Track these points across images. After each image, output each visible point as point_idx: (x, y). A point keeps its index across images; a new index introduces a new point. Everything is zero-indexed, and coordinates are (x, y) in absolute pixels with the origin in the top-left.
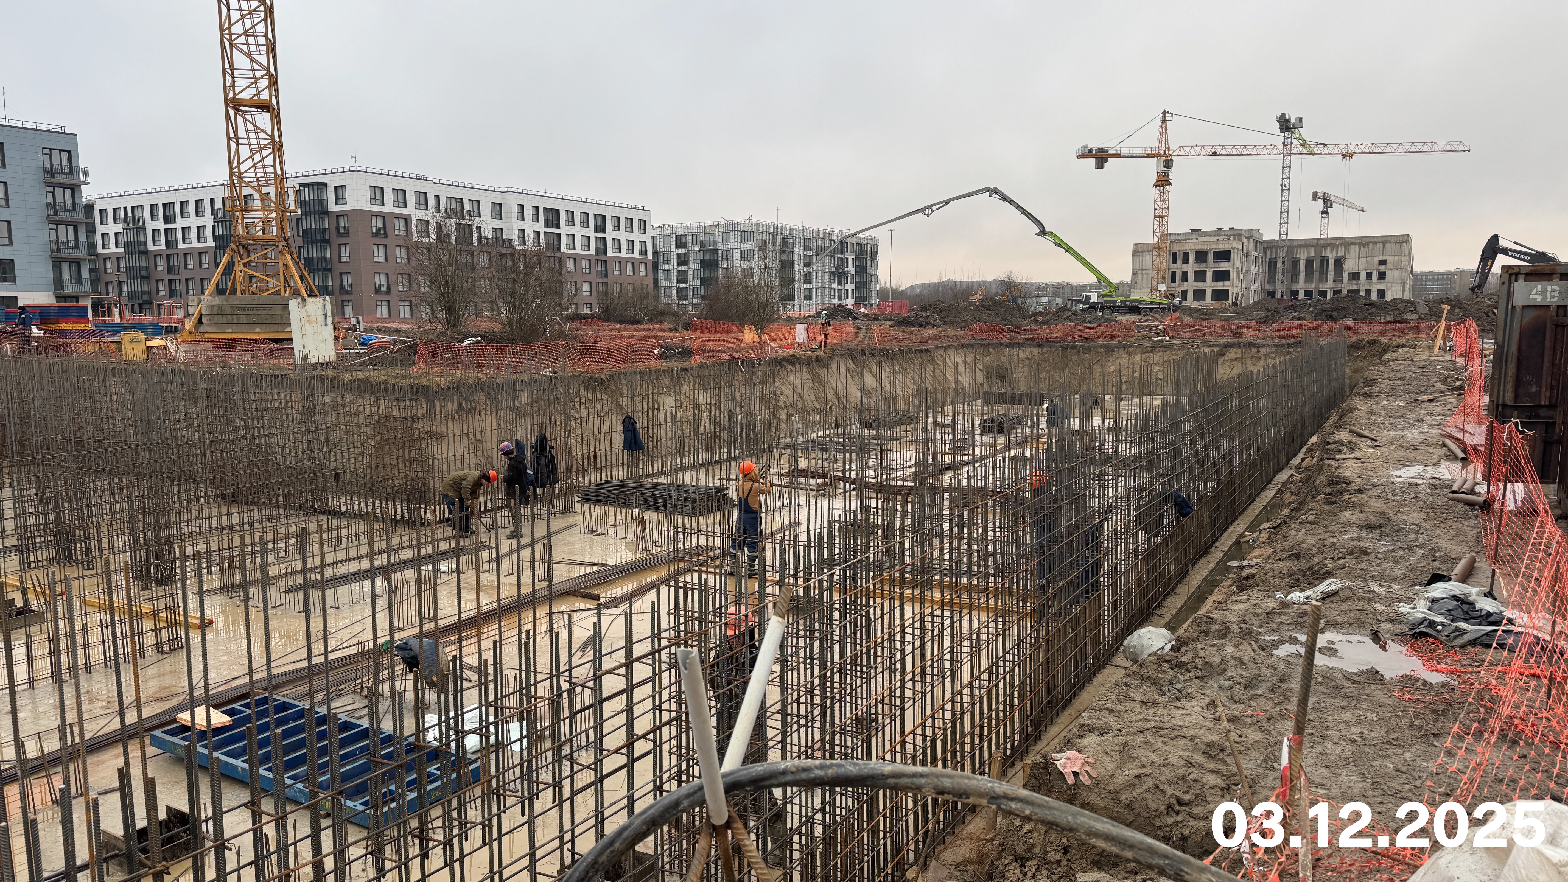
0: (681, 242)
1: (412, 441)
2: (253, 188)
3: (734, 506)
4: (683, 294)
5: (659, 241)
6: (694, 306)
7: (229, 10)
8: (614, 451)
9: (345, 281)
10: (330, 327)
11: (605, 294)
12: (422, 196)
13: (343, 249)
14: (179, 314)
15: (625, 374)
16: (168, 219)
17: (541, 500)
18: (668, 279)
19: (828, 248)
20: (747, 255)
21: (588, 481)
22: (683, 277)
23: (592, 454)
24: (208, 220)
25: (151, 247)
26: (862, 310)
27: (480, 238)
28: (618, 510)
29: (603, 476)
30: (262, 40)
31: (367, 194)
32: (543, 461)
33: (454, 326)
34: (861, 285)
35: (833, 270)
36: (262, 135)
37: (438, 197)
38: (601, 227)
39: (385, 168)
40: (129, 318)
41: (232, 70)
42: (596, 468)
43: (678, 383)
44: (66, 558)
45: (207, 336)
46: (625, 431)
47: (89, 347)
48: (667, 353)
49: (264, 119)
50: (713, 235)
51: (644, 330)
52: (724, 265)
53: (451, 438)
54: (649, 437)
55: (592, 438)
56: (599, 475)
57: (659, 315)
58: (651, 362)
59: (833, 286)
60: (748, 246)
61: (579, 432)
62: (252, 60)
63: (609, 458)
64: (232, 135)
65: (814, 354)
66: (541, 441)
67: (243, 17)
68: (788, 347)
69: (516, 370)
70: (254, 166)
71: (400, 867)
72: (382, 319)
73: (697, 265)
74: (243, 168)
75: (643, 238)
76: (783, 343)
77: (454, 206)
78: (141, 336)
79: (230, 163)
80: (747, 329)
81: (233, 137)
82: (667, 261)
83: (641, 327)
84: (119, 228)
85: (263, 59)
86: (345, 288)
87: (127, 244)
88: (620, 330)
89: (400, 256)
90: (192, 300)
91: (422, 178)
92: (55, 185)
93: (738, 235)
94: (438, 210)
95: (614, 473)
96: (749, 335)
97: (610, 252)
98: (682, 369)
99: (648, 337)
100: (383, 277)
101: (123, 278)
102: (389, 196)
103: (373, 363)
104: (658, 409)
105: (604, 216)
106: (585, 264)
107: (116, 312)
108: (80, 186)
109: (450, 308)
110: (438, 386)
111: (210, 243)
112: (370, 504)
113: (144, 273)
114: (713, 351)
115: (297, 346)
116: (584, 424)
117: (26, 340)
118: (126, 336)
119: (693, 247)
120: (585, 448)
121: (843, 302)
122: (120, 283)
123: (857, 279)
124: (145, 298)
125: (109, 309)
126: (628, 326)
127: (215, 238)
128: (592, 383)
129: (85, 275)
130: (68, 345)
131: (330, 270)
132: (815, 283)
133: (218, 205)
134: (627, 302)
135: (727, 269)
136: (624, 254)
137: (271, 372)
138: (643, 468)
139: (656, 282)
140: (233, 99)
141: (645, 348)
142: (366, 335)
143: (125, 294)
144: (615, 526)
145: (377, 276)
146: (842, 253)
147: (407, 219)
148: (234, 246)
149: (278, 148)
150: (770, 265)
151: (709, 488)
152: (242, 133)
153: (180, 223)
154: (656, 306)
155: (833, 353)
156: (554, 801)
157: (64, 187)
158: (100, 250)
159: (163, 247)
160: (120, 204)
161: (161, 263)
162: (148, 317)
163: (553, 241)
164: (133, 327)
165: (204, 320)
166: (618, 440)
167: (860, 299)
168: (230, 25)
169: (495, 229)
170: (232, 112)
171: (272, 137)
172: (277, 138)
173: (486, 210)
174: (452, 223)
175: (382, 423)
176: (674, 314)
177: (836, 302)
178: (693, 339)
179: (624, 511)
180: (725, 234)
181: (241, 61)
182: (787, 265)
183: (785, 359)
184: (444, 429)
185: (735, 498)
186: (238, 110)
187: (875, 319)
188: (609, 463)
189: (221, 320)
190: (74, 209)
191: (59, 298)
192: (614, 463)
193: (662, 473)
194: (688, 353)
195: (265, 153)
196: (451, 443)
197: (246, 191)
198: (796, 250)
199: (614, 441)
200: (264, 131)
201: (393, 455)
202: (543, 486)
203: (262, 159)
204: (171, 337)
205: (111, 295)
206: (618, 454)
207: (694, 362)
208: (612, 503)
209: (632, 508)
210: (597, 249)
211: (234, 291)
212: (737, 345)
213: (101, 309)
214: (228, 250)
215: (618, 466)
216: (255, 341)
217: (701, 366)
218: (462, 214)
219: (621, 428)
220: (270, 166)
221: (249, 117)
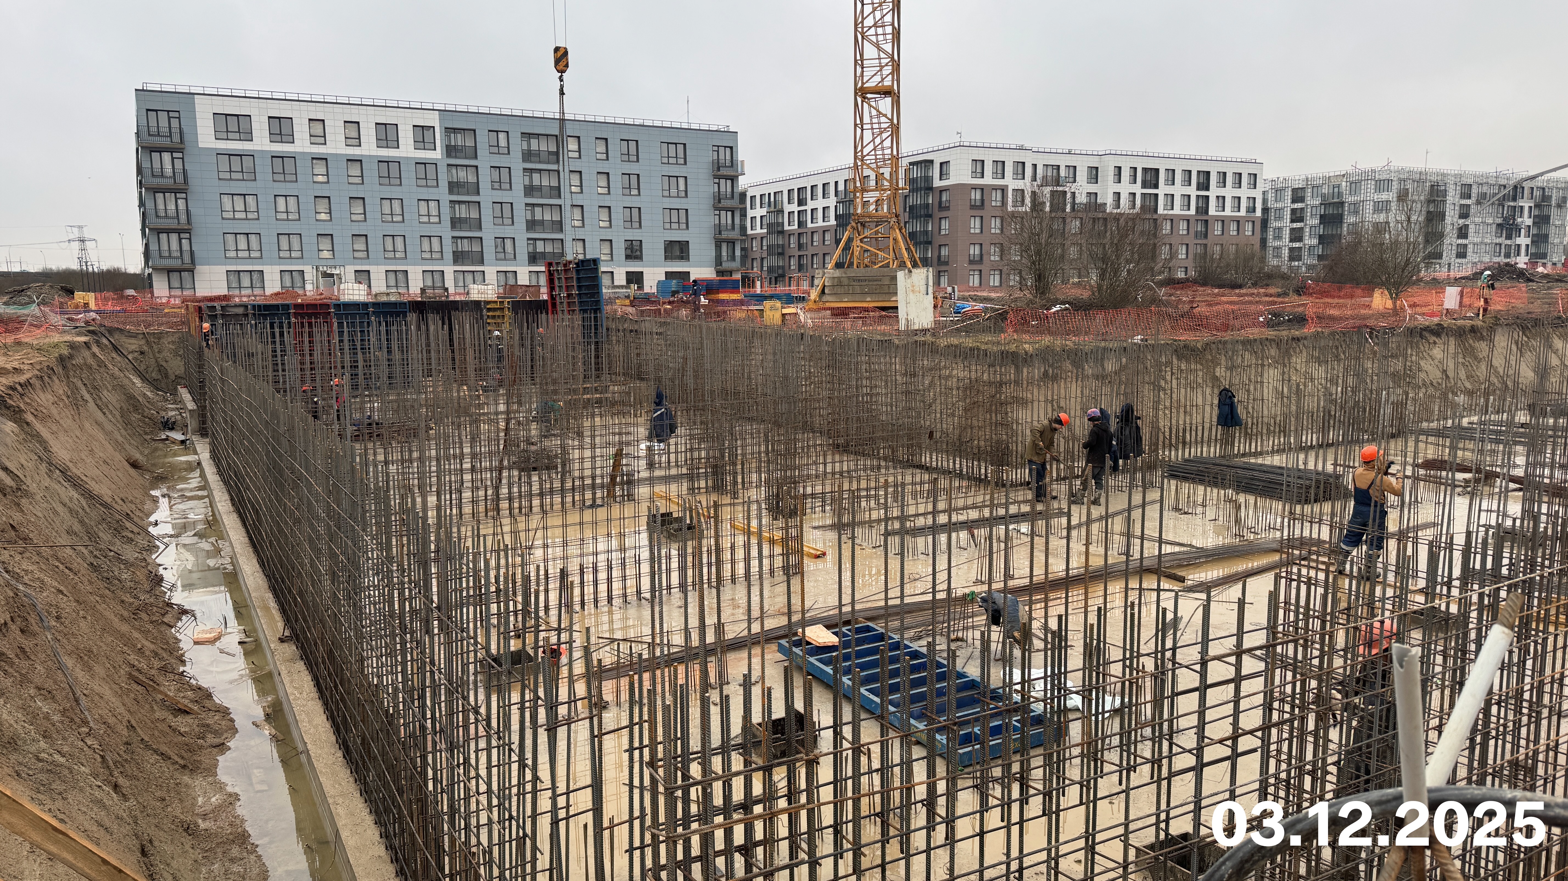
0: (1298, 196)
1: (999, 405)
2: (873, 169)
3: (1351, 496)
4: (1295, 254)
5: (1270, 196)
6: (1310, 267)
7: (863, 5)
8: (1207, 426)
9: (943, 253)
10: (931, 296)
11: (1203, 256)
12: (1020, 166)
13: (943, 222)
14: (805, 286)
15: (1225, 343)
16: (801, 202)
17: (1123, 472)
18: (1278, 237)
19: (1495, 194)
20: (1380, 206)
21: (1175, 455)
22: (1297, 236)
23: (1181, 427)
24: (832, 201)
25: (786, 227)
26: (1540, 269)
27: (1073, 204)
28: (1209, 489)
29: (1193, 452)
30: (889, 29)
31: (968, 167)
32: (1127, 432)
33: (1043, 293)
34: (1540, 239)
35: (1500, 221)
36: (883, 119)
37: (1035, 166)
38: (1204, 185)
39: (988, 140)
40: (768, 290)
41: (862, 60)
42: (1184, 443)
43: (1287, 354)
44: (718, 487)
45: (828, 305)
46: (1221, 404)
47: (739, 314)
48: (1275, 320)
49: (885, 105)
50: (1339, 186)
51: (1246, 295)
52: (1352, 219)
53: (1036, 404)
54: (1248, 412)
55: (1182, 410)
56: (1187, 451)
57: (1265, 278)
58: (1256, 330)
59: (1498, 240)
60: (1384, 196)
61: (1168, 404)
62: (879, 49)
63: (1200, 434)
64: (858, 122)
65: (1468, 323)
66: (1127, 412)
67: (874, 10)
68: (1432, 315)
69: (1104, 337)
70: (875, 149)
71: (1003, 806)
72: (974, 289)
73: (1316, 221)
74: (865, 152)
75: (1252, 193)
76: (1425, 310)
77: (1049, 174)
78: (778, 304)
79: (856, 148)
80: (1377, 294)
81: (859, 125)
82: (1280, 218)
83: (1244, 291)
84: (764, 212)
85: (888, 47)
86: (942, 259)
87: (770, 226)
88: (1217, 295)
89: (995, 226)
90: (818, 273)
91: (1021, 148)
92: (720, 177)
93: (1371, 185)
94: (1034, 178)
95: (1205, 449)
96: (1380, 300)
97: (1212, 211)
98: (1293, 339)
99: (1250, 302)
100: (977, 247)
101: (765, 255)
102: (989, 168)
103: (968, 330)
104: (1262, 382)
105: (1208, 173)
106: (1183, 226)
107: (758, 283)
108: (737, 177)
109: (1040, 276)
110: (1026, 353)
111: (833, 222)
112: (958, 462)
113: (780, 250)
114: (1332, 318)
115: (902, 313)
116: (1174, 396)
117: (697, 307)
118: (768, 304)
119: (1312, 201)
120: (1174, 422)
121: (1512, 260)
122: (762, 259)
123: (1534, 231)
124: (780, 272)
125: (753, 281)
126: (1227, 291)
127: (837, 217)
128: (1185, 352)
129: (738, 253)
130: (725, 312)
131: (930, 243)
132: (1473, 238)
133: (841, 187)
134: (1228, 265)
135: (1355, 224)
136: (1228, 212)
137: (879, 337)
138: (1240, 446)
139: (1264, 242)
140: (862, 88)
141: (1245, 315)
142: (959, 303)
143: (765, 269)
144: (1204, 505)
145: (972, 247)
146: (1514, 199)
147: (1003, 190)
148: (853, 224)
149: (895, 130)
150: (1414, 218)
151: (1318, 473)
152: (866, 119)
153: (810, 205)
154: (1262, 268)
155: (1496, 323)
156: (1152, 778)
157: (726, 178)
158: (749, 232)
159: (796, 227)
160: (765, 190)
161: (793, 240)
162: (781, 289)
163: (1150, 203)
164: (771, 297)
165: (826, 291)
166: (1211, 413)
167: (1538, 256)
168: (863, 19)
169: (1089, 194)
170: (859, 100)
171: (892, 120)
172: (895, 121)
173: (1082, 175)
174: (1047, 190)
175: (971, 387)
176: (1284, 277)
177: (1502, 260)
178: (1309, 305)
179: (1215, 491)
180: (1355, 185)
181: (870, 51)
182: (1435, 217)
183: (1426, 329)
184: (1029, 396)
185: (1351, 487)
186: (865, 98)
187: (1558, 280)
188: (1199, 439)
189: (839, 290)
190: (733, 197)
191: (719, 273)
192: (1206, 439)
193: (1261, 453)
194: (1300, 320)
195: (885, 135)
196: (1035, 409)
197: (867, 172)
198: (1450, 199)
199: (1207, 415)
200: (885, 116)
201: (981, 418)
202: (1126, 457)
203: (882, 142)
204: (800, 305)
205: (755, 269)
206: (1211, 429)
207: (1309, 330)
208: (1201, 482)
209: (1224, 487)
210: (1197, 208)
211: (851, 264)
212: (1363, 312)
213: (748, 281)
214: (849, 228)
215: (1209, 441)
216: (866, 310)
217: (1317, 336)
218: (1057, 181)
219: (1216, 402)
220: (888, 148)
221: (873, 104)
